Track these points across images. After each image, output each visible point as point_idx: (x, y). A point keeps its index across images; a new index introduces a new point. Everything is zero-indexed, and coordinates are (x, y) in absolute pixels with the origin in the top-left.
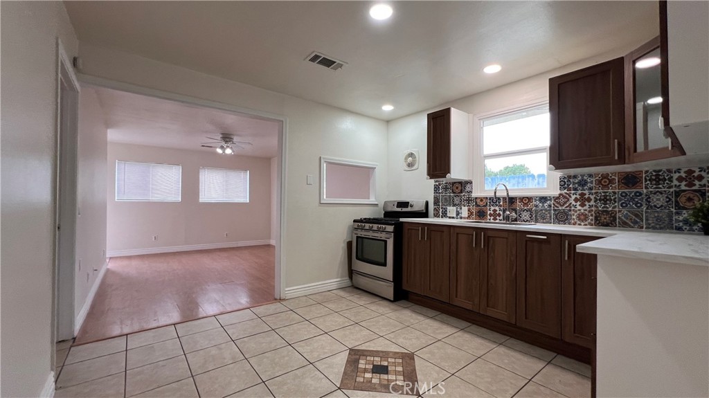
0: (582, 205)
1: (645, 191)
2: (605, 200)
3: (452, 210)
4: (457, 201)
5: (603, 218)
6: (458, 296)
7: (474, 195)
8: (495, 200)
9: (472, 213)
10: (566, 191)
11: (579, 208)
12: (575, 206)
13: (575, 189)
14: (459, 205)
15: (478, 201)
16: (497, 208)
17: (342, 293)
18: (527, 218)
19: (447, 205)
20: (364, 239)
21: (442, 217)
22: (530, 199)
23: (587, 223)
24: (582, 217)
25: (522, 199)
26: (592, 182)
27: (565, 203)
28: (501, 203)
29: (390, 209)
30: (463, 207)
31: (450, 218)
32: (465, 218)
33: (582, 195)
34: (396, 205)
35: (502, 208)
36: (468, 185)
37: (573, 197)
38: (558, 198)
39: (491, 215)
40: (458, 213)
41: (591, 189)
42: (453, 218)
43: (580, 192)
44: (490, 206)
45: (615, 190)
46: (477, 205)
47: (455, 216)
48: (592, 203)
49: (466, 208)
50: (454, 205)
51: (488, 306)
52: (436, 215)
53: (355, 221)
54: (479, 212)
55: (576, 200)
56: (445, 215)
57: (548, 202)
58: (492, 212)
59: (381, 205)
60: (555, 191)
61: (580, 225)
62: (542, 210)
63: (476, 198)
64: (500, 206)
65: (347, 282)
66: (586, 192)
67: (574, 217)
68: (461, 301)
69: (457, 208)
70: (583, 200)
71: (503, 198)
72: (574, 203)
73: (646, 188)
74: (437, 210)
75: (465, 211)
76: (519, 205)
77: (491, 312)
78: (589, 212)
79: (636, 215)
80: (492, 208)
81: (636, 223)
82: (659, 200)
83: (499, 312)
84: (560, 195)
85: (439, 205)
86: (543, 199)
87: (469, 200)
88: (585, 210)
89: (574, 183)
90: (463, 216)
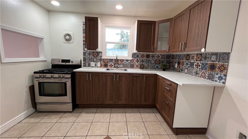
0: (137, 63)
1: (150, 59)
2: (142, 61)
3: (93, 64)
4: (95, 60)
5: (142, 66)
6: (107, 100)
7: (103, 58)
8: (111, 60)
9: (102, 65)
10: (133, 58)
11: (136, 63)
12: (135, 63)
13: (136, 58)
14: (96, 61)
15: (105, 60)
16: (112, 63)
17: (33, 120)
18: (122, 67)
19: (90, 62)
20: (44, 83)
21: (88, 67)
22: (123, 60)
23: (138, 68)
24: (137, 66)
25: (121, 60)
26: (140, 56)
27: (133, 62)
28: (114, 61)
29: (56, 63)
30: (98, 63)
31: (92, 67)
32: (99, 67)
33: (137, 60)
34: (61, 61)
35: (114, 63)
36: (100, 54)
37: (135, 60)
38: (131, 60)
39: (110, 66)
40: (96, 65)
41: (139, 58)
42: (93, 67)
43: (137, 59)
44: (109, 62)
45: (145, 58)
46: (104, 62)
47: (94, 66)
48: (140, 62)
49: (100, 63)
50: (94, 62)
51: (119, 101)
52: (85, 66)
53: (35, 73)
54: (105, 64)
55: (136, 61)
56: (89, 65)
57: (129, 61)
58: (110, 65)
59: (49, 60)
60: (130, 58)
61: (136, 68)
62: (127, 64)
63: (104, 59)
64: (113, 62)
65: (32, 110)
66: (138, 59)
67: (135, 66)
68: (108, 102)
69: (95, 63)
70: (137, 61)
71: (114, 59)
72: (135, 62)
73: (151, 59)
74: (85, 64)
75: (99, 64)
76: (120, 62)
77: (120, 102)
78: (139, 65)
79: (148, 66)
80: (110, 63)
81: (148, 67)
82: (153, 62)
83: (123, 102)
84: (132, 59)
85: (86, 61)
86: (127, 60)
87: (101, 60)
88: (138, 64)
89: (136, 56)
90: (98, 66)
